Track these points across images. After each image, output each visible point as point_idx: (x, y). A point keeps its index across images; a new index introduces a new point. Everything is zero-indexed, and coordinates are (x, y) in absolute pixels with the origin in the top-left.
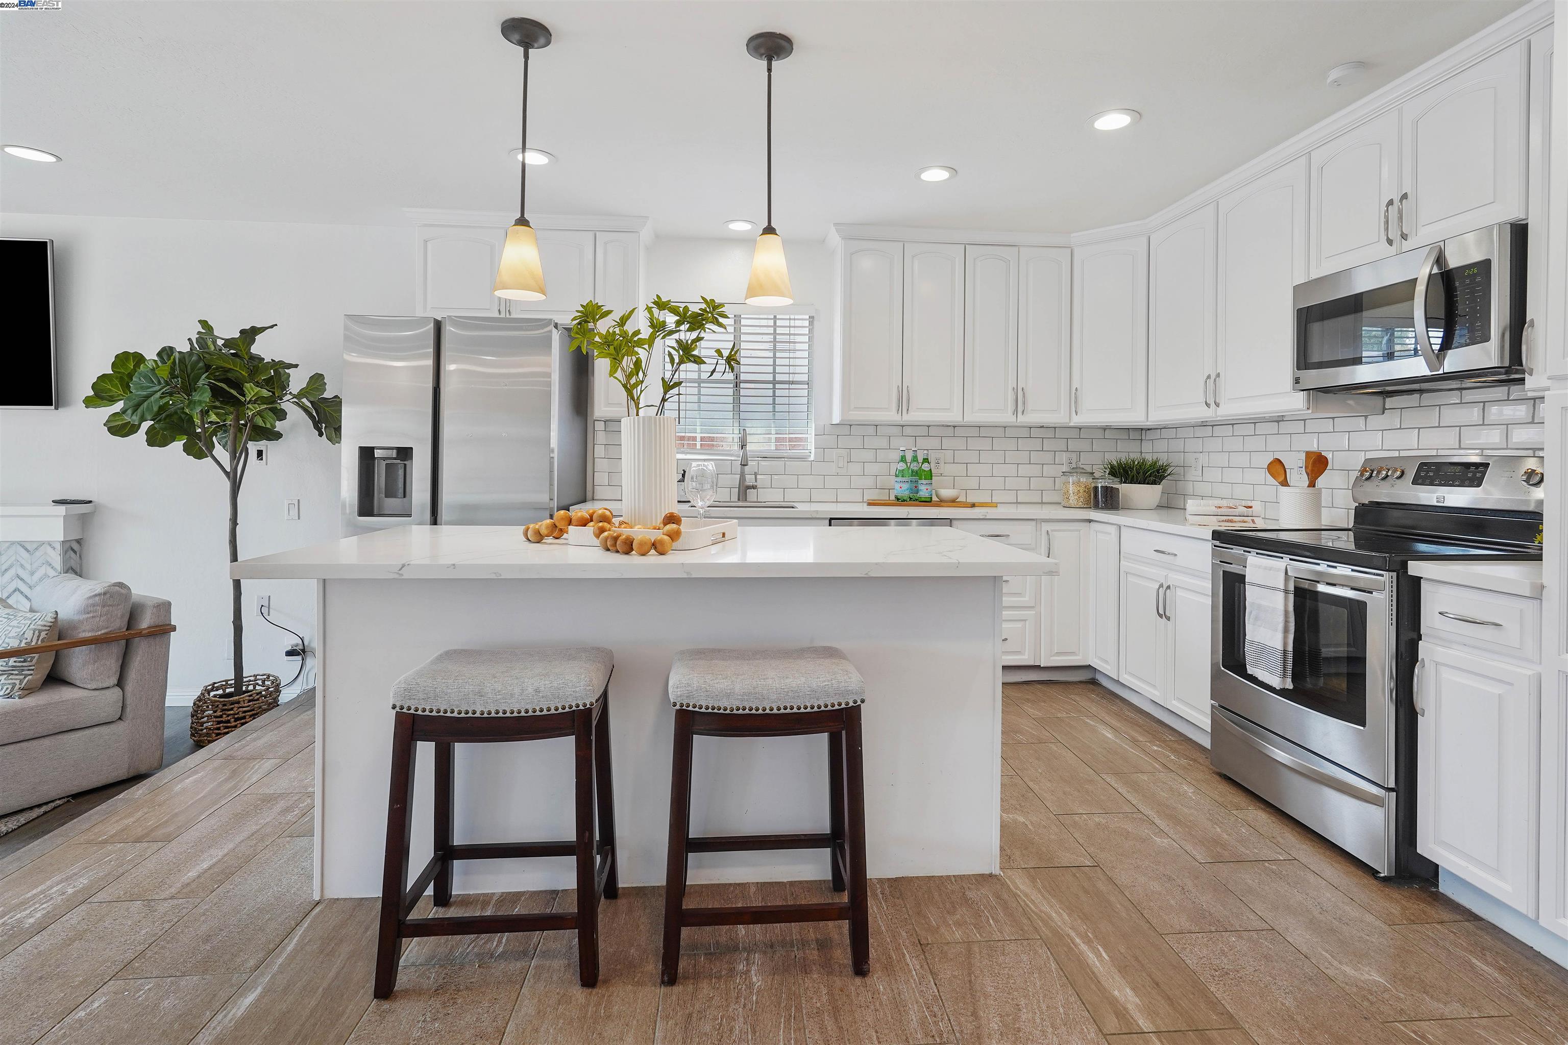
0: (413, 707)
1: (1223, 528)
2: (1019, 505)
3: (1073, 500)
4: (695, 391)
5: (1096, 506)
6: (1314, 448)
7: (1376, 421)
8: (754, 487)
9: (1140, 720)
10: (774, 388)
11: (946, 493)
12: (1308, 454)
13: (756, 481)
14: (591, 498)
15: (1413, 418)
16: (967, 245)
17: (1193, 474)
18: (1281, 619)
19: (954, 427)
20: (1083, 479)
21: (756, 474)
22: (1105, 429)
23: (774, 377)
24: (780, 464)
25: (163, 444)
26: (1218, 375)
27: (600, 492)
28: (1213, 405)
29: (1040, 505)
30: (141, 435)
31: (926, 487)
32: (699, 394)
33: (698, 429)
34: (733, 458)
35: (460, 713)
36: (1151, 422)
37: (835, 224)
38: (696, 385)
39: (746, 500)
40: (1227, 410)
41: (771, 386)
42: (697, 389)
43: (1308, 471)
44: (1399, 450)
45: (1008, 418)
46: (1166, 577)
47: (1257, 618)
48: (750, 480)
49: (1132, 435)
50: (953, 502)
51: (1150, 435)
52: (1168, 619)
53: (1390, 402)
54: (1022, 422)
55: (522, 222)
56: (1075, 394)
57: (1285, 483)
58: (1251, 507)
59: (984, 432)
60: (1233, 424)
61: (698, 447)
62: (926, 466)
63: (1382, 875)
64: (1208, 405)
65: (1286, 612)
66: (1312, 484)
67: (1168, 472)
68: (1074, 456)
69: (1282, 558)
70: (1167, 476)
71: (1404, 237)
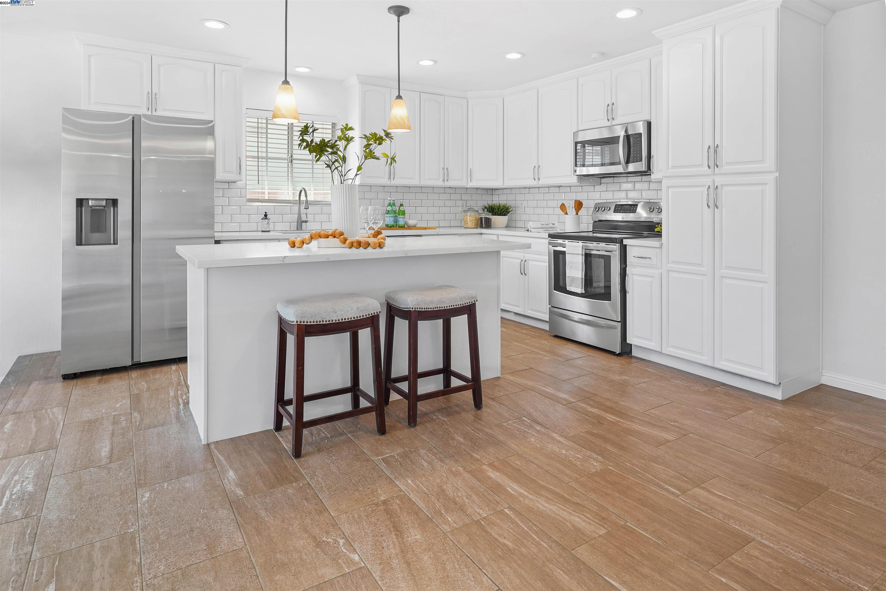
0: (306, 321)
1: (552, 232)
2: (440, 228)
3: (470, 224)
5: (481, 227)
6: (578, 199)
7: (598, 188)
8: (306, 222)
9: (512, 323)
10: (313, 164)
11: (411, 222)
12: (575, 201)
13: (307, 218)
15: (612, 187)
16: (421, 93)
17: (519, 211)
18: (581, 266)
19: (410, 187)
20: (473, 214)
22: (477, 189)
24: (318, 208)
26: (539, 166)
28: (537, 179)
29: (449, 228)
31: (402, 219)
32: (267, 166)
33: (266, 187)
34: (291, 205)
35: (326, 322)
36: (505, 186)
37: (357, 75)
38: (265, 160)
39: (302, 229)
40: (544, 182)
41: (311, 162)
42: (265, 163)
43: (576, 208)
44: (606, 200)
45: (440, 183)
46: (524, 256)
47: (571, 267)
48: (304, 218)
49: (489, 192)
50: (414, 227)
51: (497, 192)
52: (525, 275)
53: (603, 180)
54: (446, 185)
55: (286, 82)
56: (470, 171)
57: (566, 214)
58: (554, 224)
59: (423, 190)
60: (539, 188)
61: (266, 198)
62: (402, 208)
63: (617, 353)
64: (535, 179)
65: (582, 263)
66: (577, 214)
67: (510, 210)
68: (464, 202)
69: (578, 242)
70: (510, 211)
71: (613, 119)
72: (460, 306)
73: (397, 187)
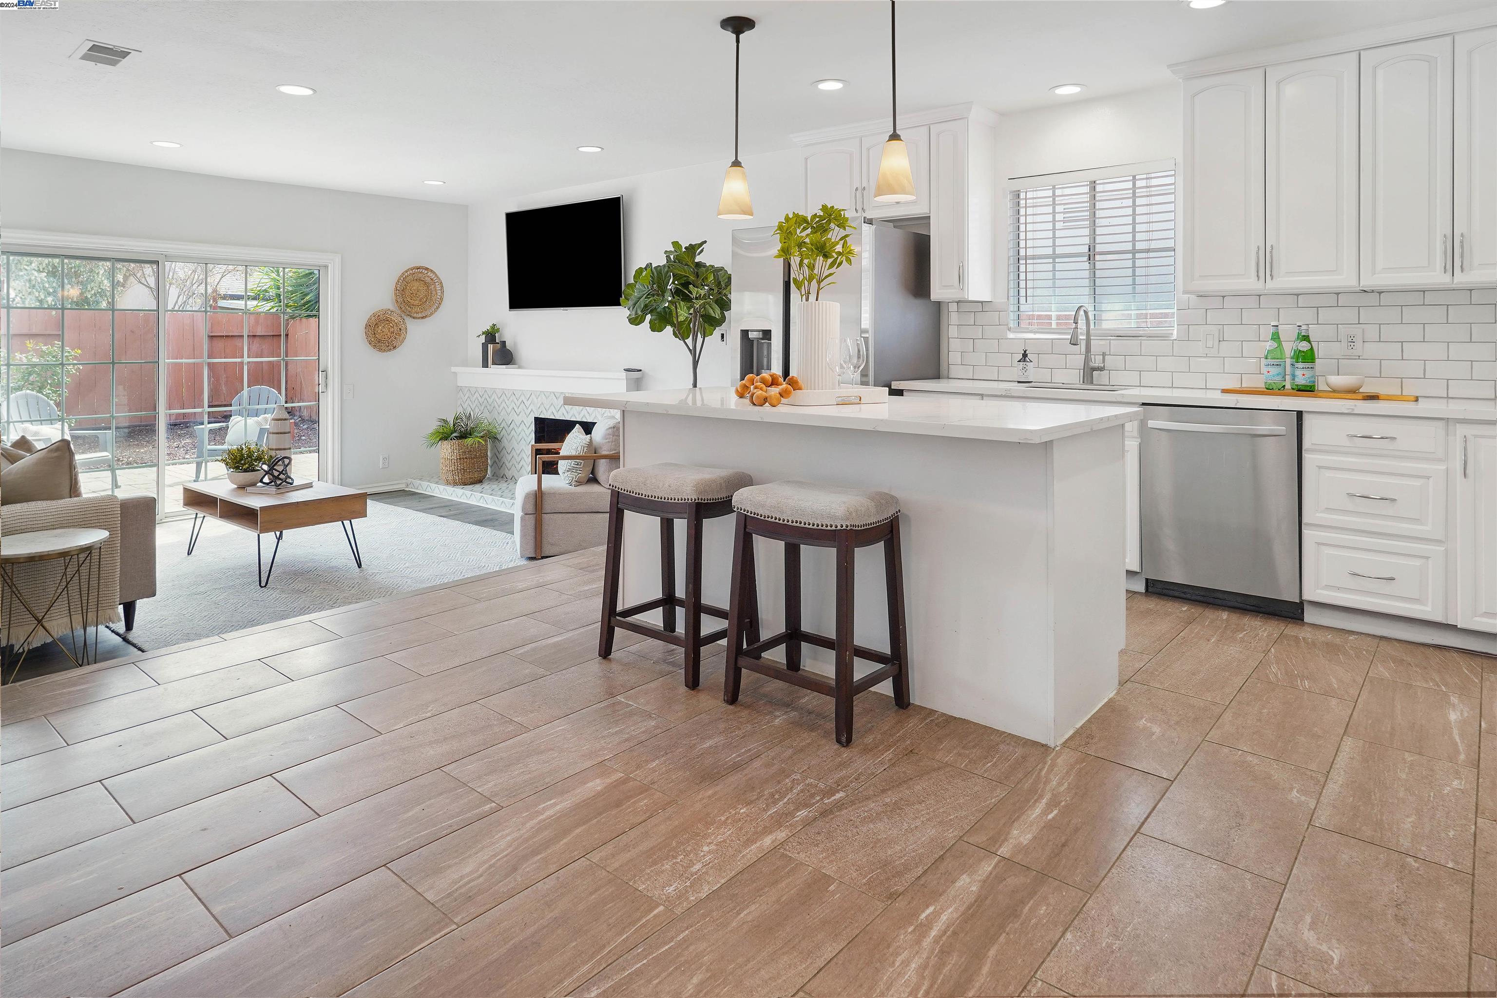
4: (1050, 267)
8: (1102, 368)
10: (1134, 258)
13: (1105, 362)
14: (947, 376)
21: (1104, 355)
23: (1134, 245)
24: (1135, 342)
25: (660, 330)
27: (954, 371)
30: (646, 323)
31: (1302, 372)
32: (1054, 270)
33: (1053, 307)
38: (1051, 260)
39: (1092, 383)
41: (1130, 256)
42: (1051, 265)
45: (1436, 278)
48: (1097, 362)
50: (1349, 393)
54: (1464, 284)
61: (1054, 326)
62: (1305, 344)
72: (811, 526)
73: (1338, 294)
